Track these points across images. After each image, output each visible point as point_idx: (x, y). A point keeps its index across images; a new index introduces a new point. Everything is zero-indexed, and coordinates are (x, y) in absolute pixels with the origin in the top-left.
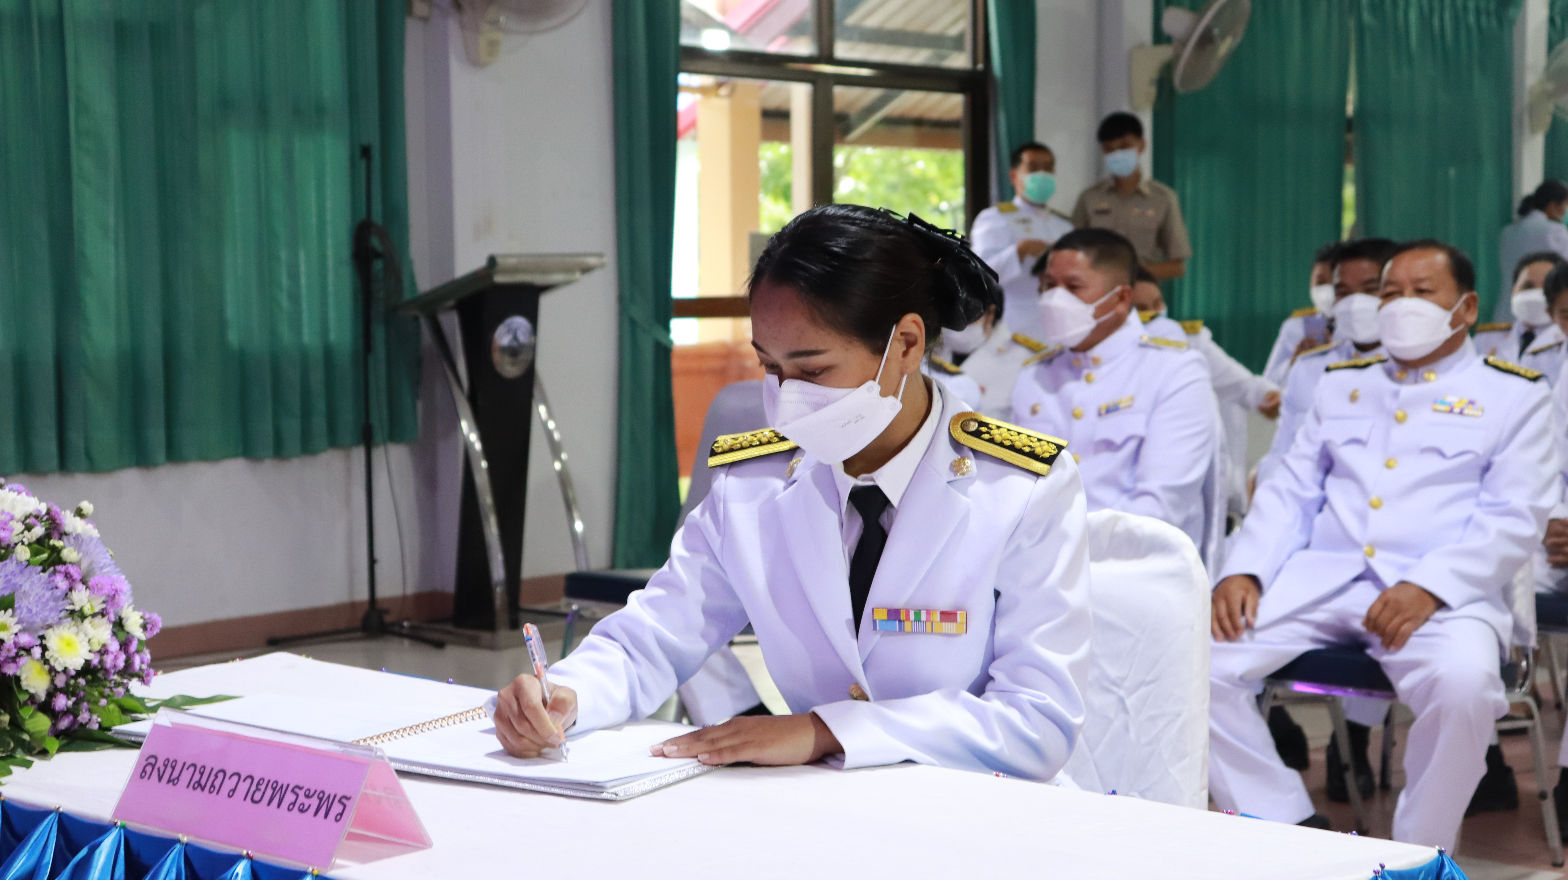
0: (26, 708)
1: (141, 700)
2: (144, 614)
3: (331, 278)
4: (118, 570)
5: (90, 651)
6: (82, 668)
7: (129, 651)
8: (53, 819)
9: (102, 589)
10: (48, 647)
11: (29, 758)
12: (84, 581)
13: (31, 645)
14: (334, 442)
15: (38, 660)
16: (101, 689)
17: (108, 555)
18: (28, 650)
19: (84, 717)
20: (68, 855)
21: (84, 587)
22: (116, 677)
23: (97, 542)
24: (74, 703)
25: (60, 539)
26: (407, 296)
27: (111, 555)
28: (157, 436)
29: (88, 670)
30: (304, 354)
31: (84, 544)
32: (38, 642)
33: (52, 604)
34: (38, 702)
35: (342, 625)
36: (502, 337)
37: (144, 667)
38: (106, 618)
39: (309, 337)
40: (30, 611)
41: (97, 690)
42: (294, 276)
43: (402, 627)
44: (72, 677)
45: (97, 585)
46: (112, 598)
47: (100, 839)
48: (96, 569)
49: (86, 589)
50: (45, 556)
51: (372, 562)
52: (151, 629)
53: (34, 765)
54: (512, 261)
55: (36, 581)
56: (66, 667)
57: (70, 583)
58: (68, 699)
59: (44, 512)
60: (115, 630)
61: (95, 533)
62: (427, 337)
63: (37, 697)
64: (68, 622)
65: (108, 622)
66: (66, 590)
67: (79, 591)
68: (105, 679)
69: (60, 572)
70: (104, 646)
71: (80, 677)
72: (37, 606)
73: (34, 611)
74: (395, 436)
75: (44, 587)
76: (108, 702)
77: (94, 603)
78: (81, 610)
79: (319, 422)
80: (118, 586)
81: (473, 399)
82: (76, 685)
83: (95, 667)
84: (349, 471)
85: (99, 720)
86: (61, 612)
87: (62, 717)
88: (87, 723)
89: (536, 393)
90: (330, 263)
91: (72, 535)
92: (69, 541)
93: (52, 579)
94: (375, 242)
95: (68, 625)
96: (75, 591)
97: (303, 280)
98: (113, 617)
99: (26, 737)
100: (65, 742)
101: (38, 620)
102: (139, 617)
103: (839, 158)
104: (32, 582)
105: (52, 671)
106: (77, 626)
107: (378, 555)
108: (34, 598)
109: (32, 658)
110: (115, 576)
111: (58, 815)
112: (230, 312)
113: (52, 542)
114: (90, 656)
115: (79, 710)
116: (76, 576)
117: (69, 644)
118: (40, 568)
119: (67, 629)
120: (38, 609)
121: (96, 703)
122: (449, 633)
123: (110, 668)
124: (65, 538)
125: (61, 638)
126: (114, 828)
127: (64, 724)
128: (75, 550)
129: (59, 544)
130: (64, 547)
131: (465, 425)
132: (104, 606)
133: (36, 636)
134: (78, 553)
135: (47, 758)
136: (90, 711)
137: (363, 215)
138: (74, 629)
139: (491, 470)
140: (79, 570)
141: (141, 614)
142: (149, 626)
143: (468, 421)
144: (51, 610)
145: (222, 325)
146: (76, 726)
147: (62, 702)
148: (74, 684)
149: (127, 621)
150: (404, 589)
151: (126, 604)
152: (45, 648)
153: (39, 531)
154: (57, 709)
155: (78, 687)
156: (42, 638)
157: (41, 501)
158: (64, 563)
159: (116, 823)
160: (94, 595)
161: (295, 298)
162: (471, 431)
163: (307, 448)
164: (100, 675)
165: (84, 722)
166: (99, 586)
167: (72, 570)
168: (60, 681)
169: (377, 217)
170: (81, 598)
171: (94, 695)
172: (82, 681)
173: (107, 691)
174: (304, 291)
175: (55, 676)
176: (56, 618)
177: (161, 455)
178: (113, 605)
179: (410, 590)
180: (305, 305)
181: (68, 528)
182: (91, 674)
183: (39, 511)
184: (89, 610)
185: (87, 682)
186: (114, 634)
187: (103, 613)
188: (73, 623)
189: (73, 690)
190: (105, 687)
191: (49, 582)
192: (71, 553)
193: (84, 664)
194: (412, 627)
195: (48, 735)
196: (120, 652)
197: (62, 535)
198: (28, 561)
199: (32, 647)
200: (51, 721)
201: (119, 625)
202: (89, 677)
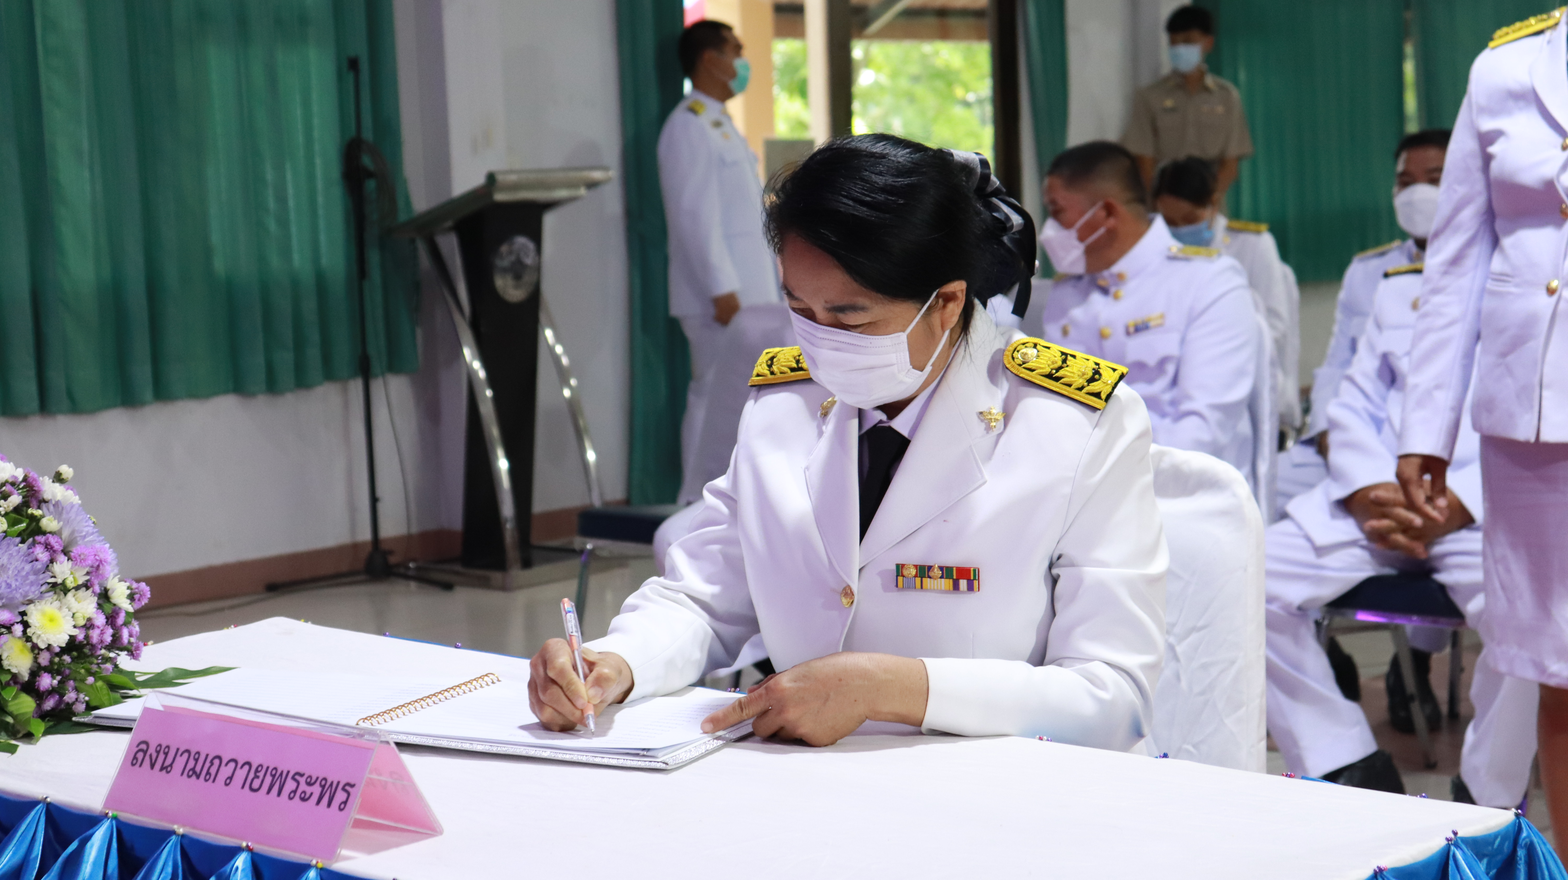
0: (8, 689)
1: (131, 674)
2: (131, 584)
3: (320, 200)
4: (101, 538)
5: (75, 627)
6: (66, 644)
7: (116, 625)
8: (41, 809)
9: (85, 560)
10: (29, 623)
11: (13, 742)
12: (65, 552)
13: (12, 622)
14: (329, 374)
15: (19, 638)
16: (87, 665)
17: (90, 522)
18: (9, 628)
19: (70, 696)
20: (58, 847)
21: (66, 558)
22: (103, 651)
23: (78, 509)
24: (59, 682)
25: (39, 508)
26: (402, 217)
27: (94, 523)
28: (142, 372)
29: (72, 646)
30: (295, 283)
31: (64, 512)
32: (19, 619)
33: (32, 578)
34: (21, 681)
35: (344, 568)
36: (505, 257)
37: (132, 640)
38: (91, 590)
39: (300, 260)
40: (9, 586)
41: (83, 668)
42: (282, 200)
43: (408, 568)
44: (57, 655)
45: (80, 556)
46: (96, 569)
47: (91, 832)
48: (78, 539)
49: (68, 560)
50: (23, 525)
51: (374, 500)
52: (139, 600)
53: (19, 749)
54: (513, 178)
55: (15, 554)
56: (50, 643)
57: (51, 555)
58: (54, 678)
59: (21, 479)
60: (100, 602)
61: (76, 500)
62: (425, 260)
63: (20, 677)
64: (49, 596)
65: (93, 594)
66: (47, 562)
67: (61, 563)
68: (92, 655)
69: (40, 543)
70: (89, 619)
71: (65, 655)
72: (17, 580)
73: (13, 586)
74: (394, 367)
75: (23, 560)
76: (95, 680)
77: (77, 575)
78: (63, 583)
79: (313, 354)
80: (102, 556)
81: (475, 326)
82: (61, 662)
83: (81, 642)
84: (346, 405)
85: (87, 698)
86: (42, 585)
87: (46, 698)
88: (73, 703)
89: (543, 317)
90: (320, 185)
91: (52, 503)
92: (48, 509)
93: (31, 550)
94: (367, 161)
95: (50, 599)
96: (56, 563)
97: (291, 203)
98: (97, 589)
99: (10, 720)
100: (51, 723)
101: (18, 596)
102: (126, 587)
103: (858, 51)
104: (10, 554)
105: (35, 648)
106: (59, 600)
107: (380, 493)
108: (13, 572)
109: (13, 636)
110: (98, 545)
111: (45, 804)
112: (215, 238)
113: (30, 511)
114: (75, 632)
115: (65, 690)
116: (57, 547)
117: (51, 620)
118: (18, 539)
119: (50, 603)
120: (17, 583)
121: (83, 681)
122: (457, 573)
123: (96, 643)
124: (44, 505)
125: (43, 613)
126: (106, 820)
127: (49, 704)
128: (55, 519)
129: (37, 512)
130: (43, 516)
131: (467, 352)
132: (88, 578)
133: (16, 613)
134: (59, 522)
135: (32, 742)
136: (77, 690)
137: (352, 132)
138: (57, 604)
139: (496, 399)
140: (60, 540)
141: (128, 584)
142: (137, 596)
143: (471, 348)
144: (32, 584)
145: (208, 252)
146: (63, 706)
147: (46, 681)
148: (59, 662)
149: (113, 592)
150: (409, 527)
151: (112, 575)
152: (26, 625)
153: (16, 499)
154: (42, 689)
155: (63, 664)
156: (23, 614)
157: (17, 466)
158: (44, 533)
159: (107, 813)
160: (77, 567)
161: (283, 222)
162: (474, 358)
163: (302, 382)
164: (86, 650)
165: (70, 701)
166: (82, 557)
167: (52, 540)
168: (44, 659)
169: (368, 135)
170: (63, 570)
171: (80, 673)
172: (67, 658)
173: (94, 668)
174: (292, 216)
175: (39, 654)
176: (37, 592)
177: (148, 394)
178: (97, 576)
179: (415, 530)
180: (294, 229)
181: (47, 496)
182: (76, 650)
183: (16, 478)
184: (71, 583)
185: (73, 659)
186: (100, 606)
187: (87, 586)
188: (55, 597)
189: (57, 668)
190: (91, 663)
191: (29, 555)
192: (51, 522)
193: (69, 640)
194: (418, 569)
195: (33, 717)
196: (107, 626)
197: (42, 502)
198: (5, 532)
199: (13, 625)
200: (36, 701)
201: (104, 596)
202: (75, 654)
